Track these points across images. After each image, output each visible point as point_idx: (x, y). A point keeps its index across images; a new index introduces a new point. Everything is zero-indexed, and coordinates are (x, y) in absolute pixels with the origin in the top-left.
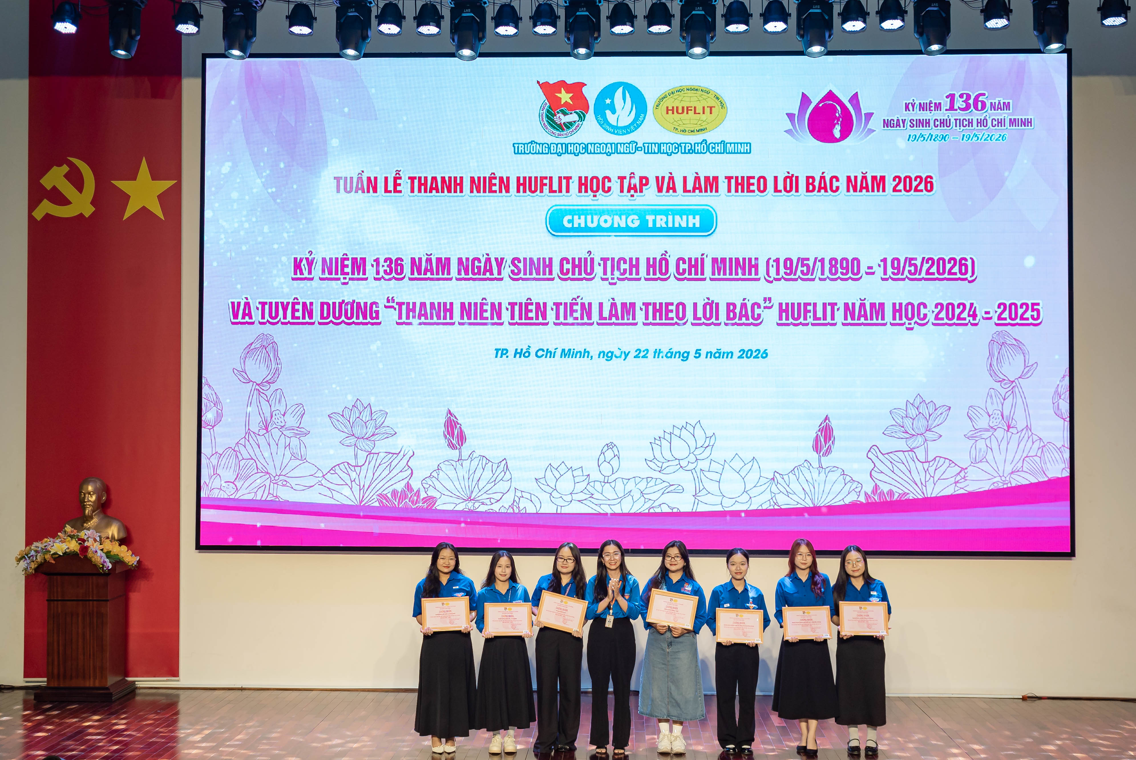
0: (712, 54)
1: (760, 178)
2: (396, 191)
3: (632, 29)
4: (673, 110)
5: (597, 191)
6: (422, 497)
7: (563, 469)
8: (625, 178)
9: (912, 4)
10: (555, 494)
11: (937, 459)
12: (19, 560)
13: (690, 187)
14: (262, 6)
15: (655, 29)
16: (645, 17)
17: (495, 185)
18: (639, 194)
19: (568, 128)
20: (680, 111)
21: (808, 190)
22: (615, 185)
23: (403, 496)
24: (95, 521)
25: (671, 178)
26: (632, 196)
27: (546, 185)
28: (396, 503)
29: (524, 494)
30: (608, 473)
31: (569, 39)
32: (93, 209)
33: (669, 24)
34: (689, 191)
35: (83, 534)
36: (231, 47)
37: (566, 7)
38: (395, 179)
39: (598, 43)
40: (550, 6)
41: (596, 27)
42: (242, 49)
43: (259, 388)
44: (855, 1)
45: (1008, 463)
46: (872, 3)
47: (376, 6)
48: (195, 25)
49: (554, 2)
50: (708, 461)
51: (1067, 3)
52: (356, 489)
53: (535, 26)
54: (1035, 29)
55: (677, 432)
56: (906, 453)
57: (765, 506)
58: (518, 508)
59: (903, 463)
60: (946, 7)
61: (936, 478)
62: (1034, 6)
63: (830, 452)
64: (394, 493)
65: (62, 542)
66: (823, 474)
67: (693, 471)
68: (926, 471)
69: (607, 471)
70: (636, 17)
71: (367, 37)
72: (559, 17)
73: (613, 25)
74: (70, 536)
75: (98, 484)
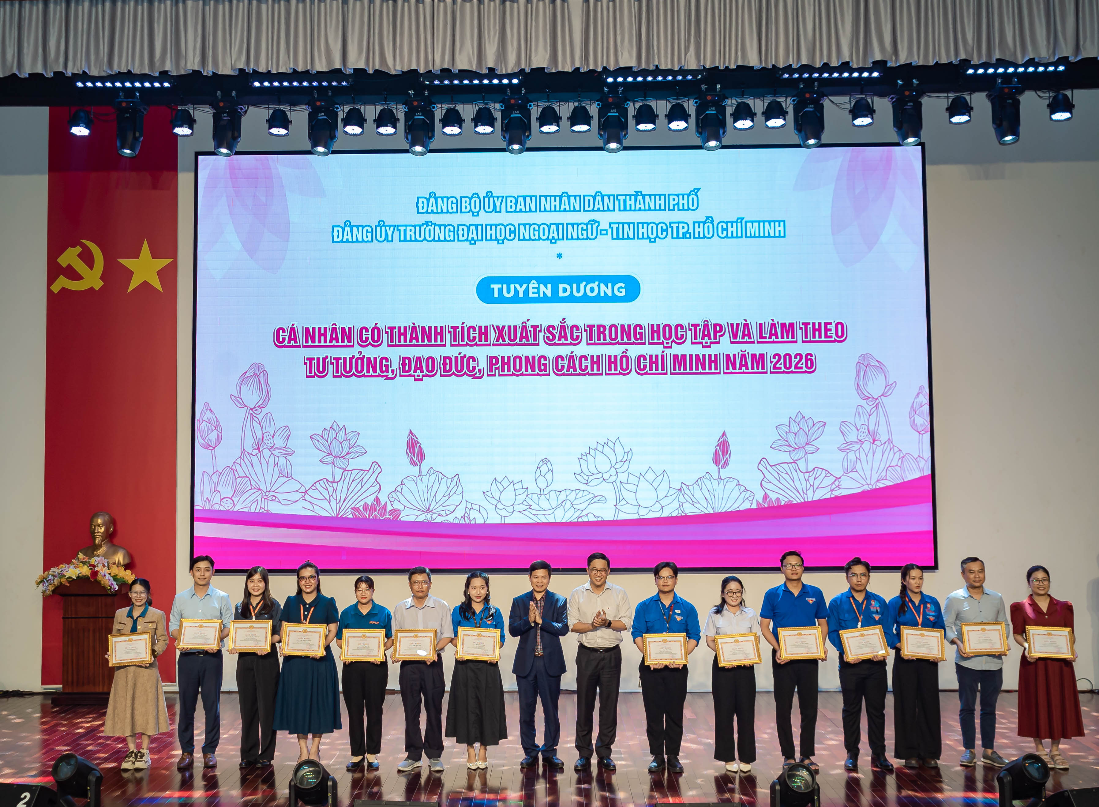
0: (625, 148)
3: (557, 128)
6: (388, 511)
7: (505, 483)
9: (792, 106)
10: (499, 506)
11: (816, 469)
12: (38, 584)
14: (246, 112)
15: (577, 128)
16: (568, 118)
23: (373, 509)
24: (103, 549)
28: (367, 516)
29: (474, 506)
30: (543, 485)
31: (504, 137)
32: (102, 283)
33: (589, 124)
35: (93, 561)
36: (219, 146)
37: (502, 111)
39: (529, 141)
40: (489, 110)
41: (527, 127)
42: (229, 148)
43: (253, 412)
44: (744, 103)
45: (874, 472)
46: (758, 105)
47: (342, 111)
48: (189, 128)
49: (492, 106)
50: (626, 474)
51: (920, 104)
52: (333, 503)
53: (476, 126)
54: (894, 126)
55: (600, 448)
56: (790, 465)
57: (674, 514)
58: (469, 519)
59: (787, 474)
60: (820, 108)
61: (815, 487)
62: (893, 107)
63: (727, 464)
64: (365, 506)
65: (76, 567)
66: (721, 484)
67: (614, 483)
68: (807, 481)
69: (542, 484)
70: (561, 118)
71: (335, 137)
72: (496, 119)
73: (542, 125)
74: (82, 562)
75: (107, 518)
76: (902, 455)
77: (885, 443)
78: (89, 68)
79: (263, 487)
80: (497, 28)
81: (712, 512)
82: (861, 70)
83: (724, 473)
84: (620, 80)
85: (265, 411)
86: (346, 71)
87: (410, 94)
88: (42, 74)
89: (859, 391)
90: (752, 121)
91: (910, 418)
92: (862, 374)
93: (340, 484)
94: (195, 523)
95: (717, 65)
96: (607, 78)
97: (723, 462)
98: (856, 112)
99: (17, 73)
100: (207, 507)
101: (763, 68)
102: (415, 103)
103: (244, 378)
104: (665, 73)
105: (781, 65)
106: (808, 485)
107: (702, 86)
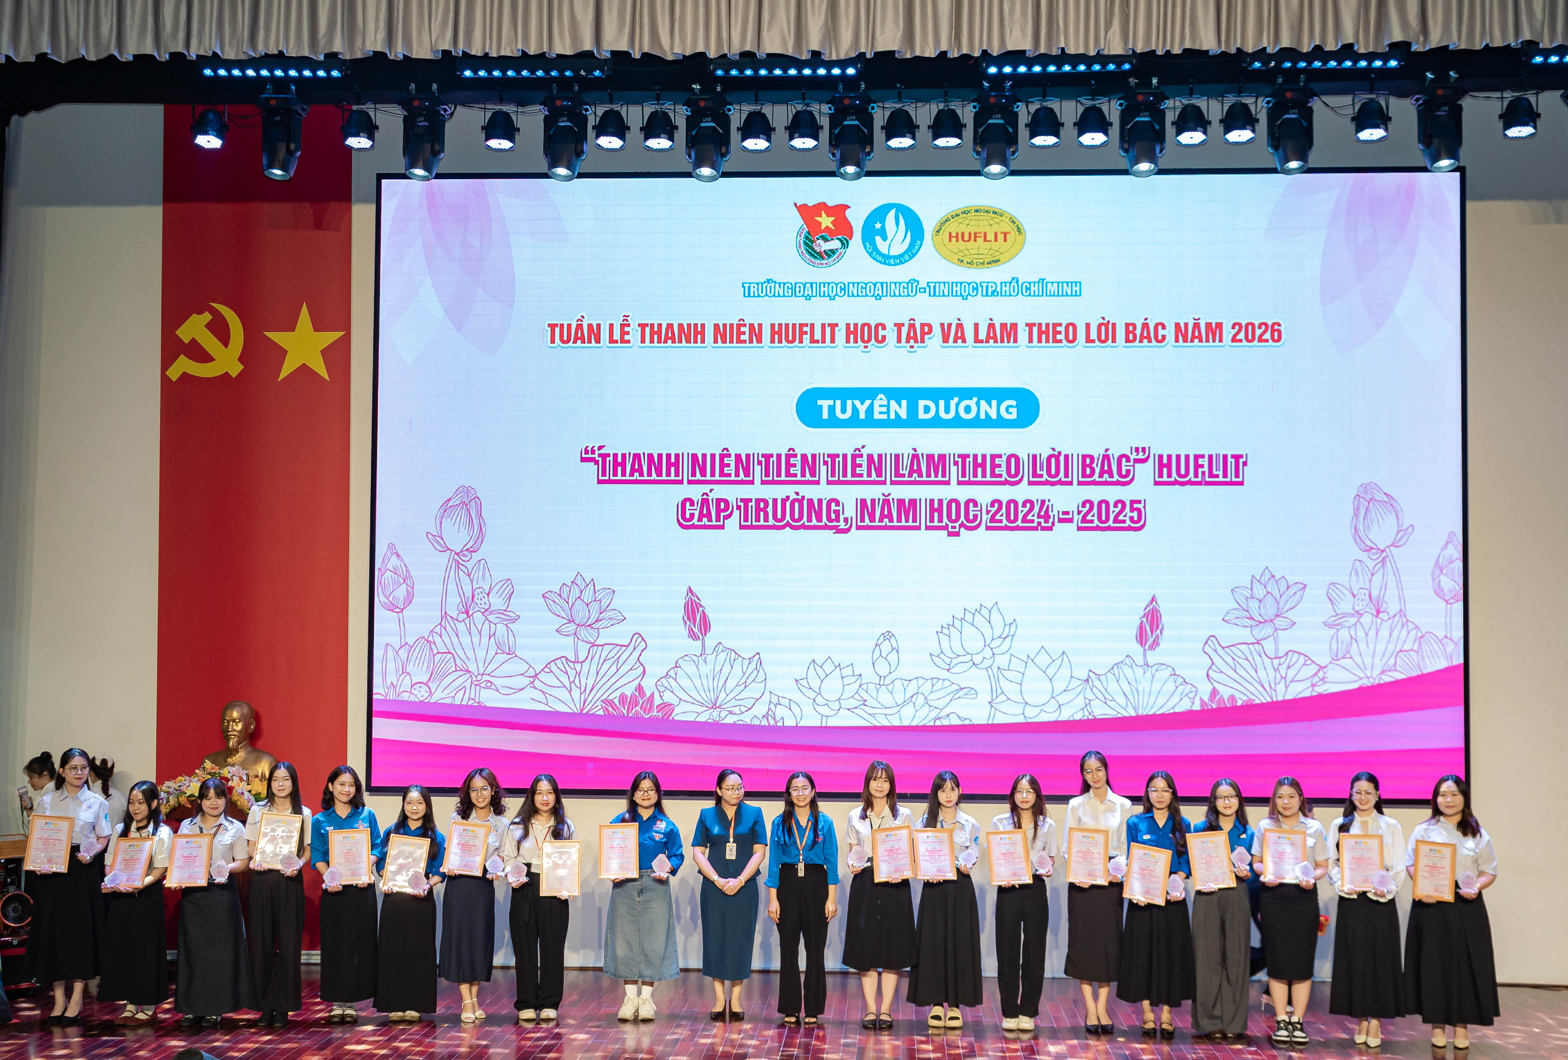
0: (1013, 173)
1: (1068, 325)
2: (623, 341)
4: (957, 237)
5: (869, 340)
6: (656, 704)
7: (829, 668)
8: (903, 325)
9: (1265, 110)
10: (819, 700)
11: (1290, 653)
13: (982, 335)
14: (452, 114)
15: (942, 142)
16: (929, 127)
17: (744, 333)
18: (920, 344)
19: (829, 256)
20: (966, 238)
21: (1127, 340)
22: (891, 334)
23: (634, 701)
24: (241, 755)
25: (960, 326)
26: (912, 347)
27: (806, 333)
28: (625, 712)
29: (782, 700)
30: (883, 671)
31: (834, 155)
32: (241, 367)
33: (959, 136)
34: (982, 341)
35: (226, 772)
36: (412, 165)
37: (831, 115)
38: (623, 326)
39: (870, 160)
40: (810, 113)
41: (868, 140)
42: (427, 168)
43: (459, 559)
44: (1194, 106)
45: (1377, 659)
46: (1214, 109)
47: (594, 114)
48: (369, 138)
49: (815, 108)
50: (1007, 656)
51: (1460, 108)
52: (576, 693)
53: (792, 138)
54: (1419, 142)
55: (969, 617)
56: (1251, 646)
57: (1078, 717)
58: (774, 719)
59: (1247, 659)
60: (1308, 114)
61: (1288, 680)
62: (1419, 113)
63: (1158, 645)
64: (623, 697)
66: (1148, 674)
67: (989, 669)
68: (1276, 670)
70: (918, 127)
71: (582, 152)
72: (822, 127)
73: (889, 137)
74: (209, 774)
75: (246, 710)
76: (1420, 635)
77: (1395, 616)
78: (222, 48)
79: (472, 667)
81: (1134, 714)
82: (1370, 57)
83: (1153, 657)
84: (1007, 70)
85: (476, 557)
86: (600, 54)
87: (694, 89)
88: (152, 57)
89: (1358, 538)
90: (1205, 133)
91: (1434, 580)
92: (1362, 512)
93: (586, 666)
94: (374, 719)
95: (1153, 48)
96: (988, 67)
97: (1151, 640)
98: (1363, 120)
99: (116, 54)
100: (392, 697)
101: (1222, 52)
102: (702, 104)
103: (446, 507)
104: (1075, 59)
105: (1250, 49)
106: (1278, 676)
107: (1131, 80)
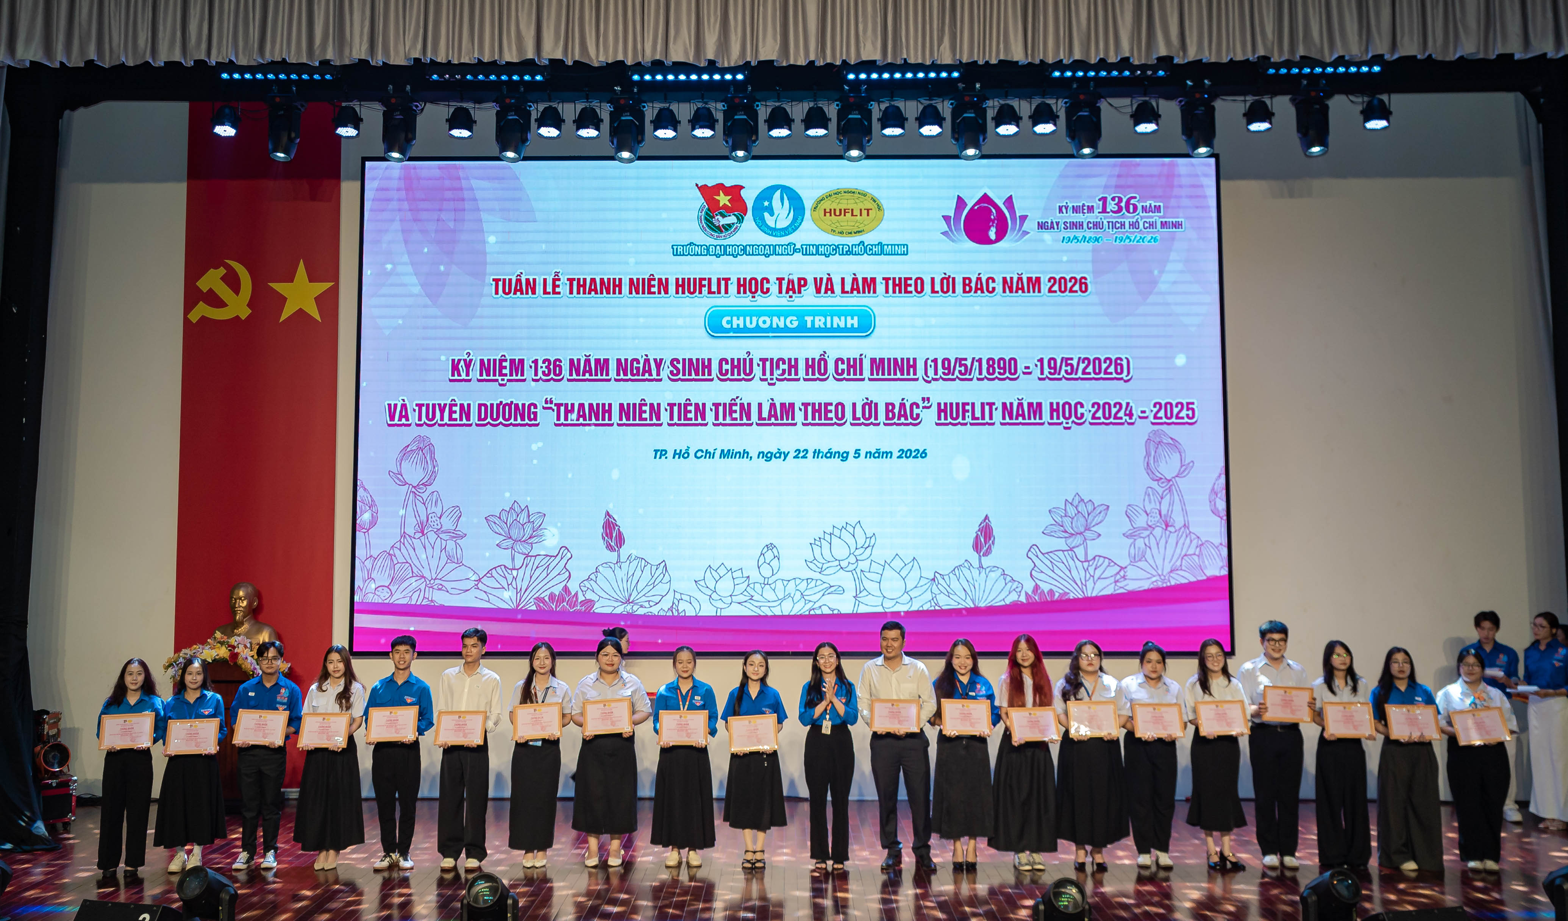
0: (869, 157)
1: (917, 279)
2: (554, 292)
4: (830, 212)
5: (756, 292)
7: (722, 572)
8: (783, 279)
9: (1064, 108)
10: (714, 596)
11: (1097, 558)
13: (848, 288)
14: (422, 109)
15: (812, 132)
17: (654, 286)
18: (797, 295)
19: (727, 230)
20: (838, 213)
21: (965, 291)
22: (774, 288)
23: (561, 600)
24: (245, 627)
25: (829, 280)
26: (791, 297)
27: (704, 286)
28: (554, 607)
29: (684, 597)
30: (767, 574)
31: (727, 142)
32: (249, 311)
33: (826, 128)
34: (847, 292)
35: (233, 641)
36: (390, 149)
37: (725, 112)
38: (554, 280)
39: (755, 146)
40: (709, 109)
41: (755, 131)
42: (402, 152)
44: (1008, 105)
45: (1167, 561)
46: (1024, 108)
47: (536, 110)
48: (354, 129)
49: (712, 105)
50: (869, 562)
51: (1213, 108)
52: (513, 593)
53: (693, 129)
54: (1183, 133)
55: (837, 532)
56: (1066, 553)
57: (926, 608)
58: (678, 611)
59: (1063, 564)
60: (1096, 112)
61: (1096, 577)
62: (1182, 111)
63: (991, 552)
64: (552, 597)
65: (212, 648)
66: (983, 574)
67: (854, 573)
68: (1086, 570)
69: (766, 571)
70: (793, 120)
71: (527, 140)
72: (717, 121)
73: (771, 129)
74: (219, 643)
75: (249, 590)
76: (1202, 543)
77: (1180, 529)
78: (237, 57)
79: (426, 574)
80: (719, 13)
81: (972, 606)
82: (1144, 67)
83: (986, 561)
84: (863, 76)
86: (540, 62)
87: (615, 90)
89: (1149, 471)
90: (1018, 126)
91: (1210, 502)
92: (1153, 453)
93: (521, 572)
95: (976, 59)
96: (848, 73)
97: (985, 548)
98: (1139, 117)
99: (151, 61)
101: (1030, 63)
102: (622, 102)
104: (916, 68)
105: (1050, 60)
106: (1088, 575)
107: (959, 84)
